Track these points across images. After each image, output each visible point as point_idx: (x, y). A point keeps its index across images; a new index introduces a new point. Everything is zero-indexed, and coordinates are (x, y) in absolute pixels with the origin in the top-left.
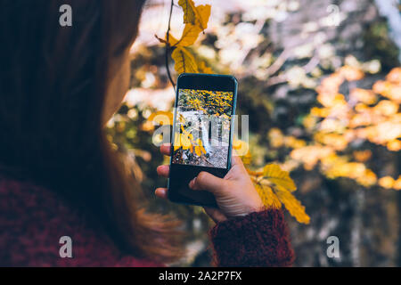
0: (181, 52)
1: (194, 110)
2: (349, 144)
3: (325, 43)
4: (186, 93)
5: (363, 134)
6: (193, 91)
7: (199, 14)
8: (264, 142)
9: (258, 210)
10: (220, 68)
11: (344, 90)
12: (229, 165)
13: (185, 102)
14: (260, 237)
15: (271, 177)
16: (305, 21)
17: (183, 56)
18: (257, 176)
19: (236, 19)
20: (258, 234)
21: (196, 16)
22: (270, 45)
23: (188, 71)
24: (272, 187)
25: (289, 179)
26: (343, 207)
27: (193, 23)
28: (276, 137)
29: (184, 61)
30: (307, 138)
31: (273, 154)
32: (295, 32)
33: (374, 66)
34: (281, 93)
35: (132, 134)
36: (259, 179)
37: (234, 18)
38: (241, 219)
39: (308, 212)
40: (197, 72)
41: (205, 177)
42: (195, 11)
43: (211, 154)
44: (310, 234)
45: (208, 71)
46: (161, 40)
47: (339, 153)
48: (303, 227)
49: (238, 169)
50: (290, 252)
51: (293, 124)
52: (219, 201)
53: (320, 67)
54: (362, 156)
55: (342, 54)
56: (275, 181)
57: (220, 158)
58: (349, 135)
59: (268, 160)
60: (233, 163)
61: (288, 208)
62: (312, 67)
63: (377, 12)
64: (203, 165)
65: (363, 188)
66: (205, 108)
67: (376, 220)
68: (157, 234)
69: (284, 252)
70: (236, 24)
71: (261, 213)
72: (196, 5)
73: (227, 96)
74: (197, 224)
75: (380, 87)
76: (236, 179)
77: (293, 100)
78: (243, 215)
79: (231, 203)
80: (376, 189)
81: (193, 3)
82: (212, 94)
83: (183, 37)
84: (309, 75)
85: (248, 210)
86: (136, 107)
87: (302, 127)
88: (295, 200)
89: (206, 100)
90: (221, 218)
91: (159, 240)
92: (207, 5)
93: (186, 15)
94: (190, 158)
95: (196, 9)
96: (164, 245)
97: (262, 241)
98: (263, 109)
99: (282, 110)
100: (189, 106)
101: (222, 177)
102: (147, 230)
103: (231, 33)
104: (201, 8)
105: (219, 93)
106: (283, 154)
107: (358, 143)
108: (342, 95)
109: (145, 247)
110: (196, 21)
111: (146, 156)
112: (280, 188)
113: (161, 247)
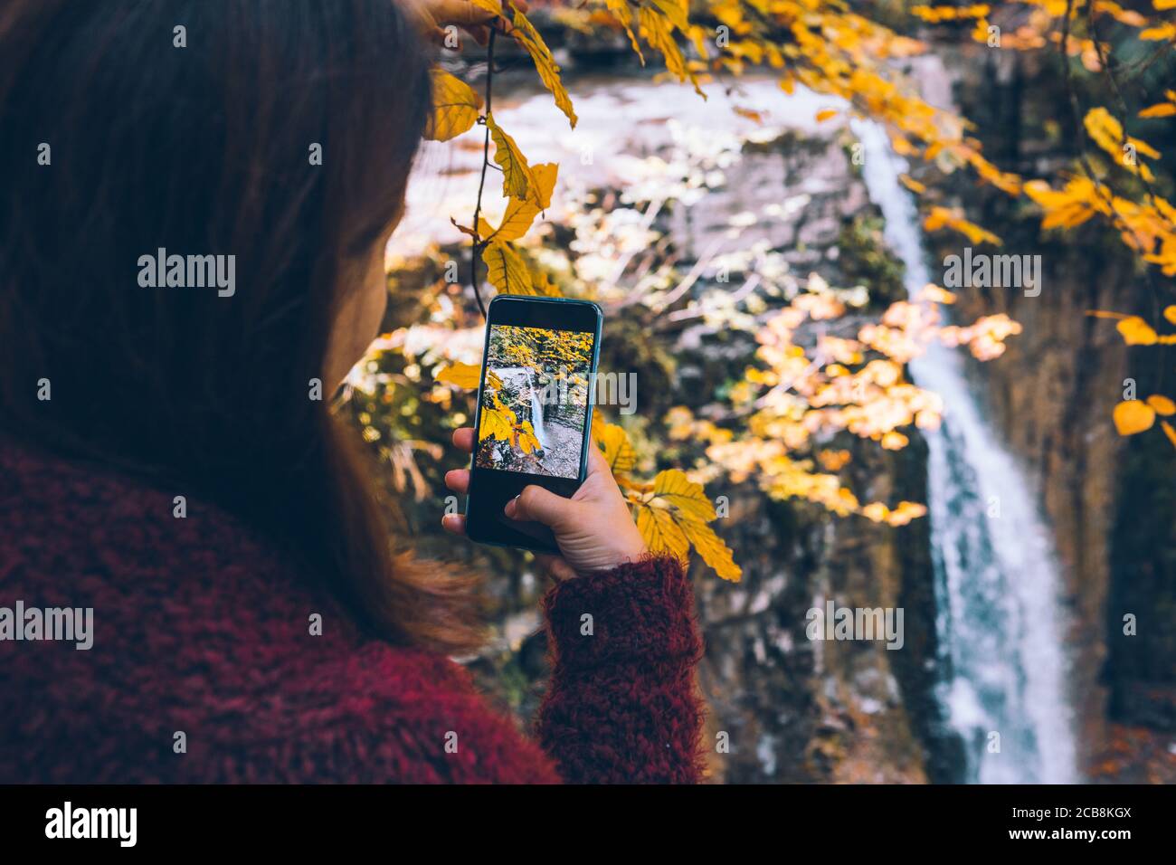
0: (500, 251)
1: (518, 365)
2: (811, 437)
3: (769, 252)
4: (504, 333)
5: (838, 419)
6: (517, 330)
7: (535, 181)
8: (657, 429)
9: (635, 560)
10: (578, 289)
11: (805, 338)
12: (583, 473)
13: (501, 350)
14: (638, 612)
15: (669, 494)
16: (735, 208)
17: (503, 258)
18: (644, 491)
19: (609, 200)
20: (635, 605)
21: (529, 183)
22: (671, 249)
23: (514, 291)
24: (672, 511)
25: (704, 498)
26: (798, 552)
27: (522, 197)
28: (680, 421)
29: (505, 267)
30: (735, 426)
31: (673, 453)
32: (719, 228)
33: (859, 296)
34: (691, 339)
35: (408, 409)
36: (648, 496)
37: (605, 198)
38: (602, 575)
39: (737, 559)
40: (533, 294)
41: (537, 496)
42: (527, 175)
43: (547, 452)
44: (738, 600)
45: (552, 293)
46: (462, 229)
47: (794, 455)
48: (725, 588)
49: (600, 480)
50: (695, 640)
51: (712, 399)
52: (561, 540)
53: (760, 291)
54: (834, 459)
55: (803, 270)
56: (677, 502)
57: (564, 460)
58: (813, 420)
59: (663, 464)
60: (590, 469)
61: (699, 552)
62: (747, 293)
63: (867, 193)
64: (531, 472)
65: (834, 515)
66: (538, 362)
67: (856, 576)
68: (434, 599)
69: (682, 640)
70: (609, 211)
71: (641, 564)
72: (530, 165)
73: (583, 341)
74: (528, 580)
75: (869, 334)
76: (595, 500)
77: (712, 352)
78: (607, 568)
79: (586, 545)
80: (856, 522)
81: (524, 161)
82: (551, 335)
83: (503, 225)
84: (744, 309)
85: (616, 559)
86: (418, 359)
87: (728, 402)
88: (714, 537)
89: (540, 348)
90: (565, 573)
91: (440, 613)
92: (550, 164)
93: (509, 180)
94: (507, 457)
95: (531, 171)
96: (448, 623)
97: (643, 618)
98: (655, 367)
99: (691, 371)
100: (508, 359)
101: (569, 496)
102: (415, 593)
103: (598, 225)
104: (539, 169)
105: (565, 335)
106: (691, 453)
107: (828, 435)
108: (800, 351)
109: (409, 626)
110: (529, 194)
111: (436, 451)
112: (684, 513)
113: (441, 625)
